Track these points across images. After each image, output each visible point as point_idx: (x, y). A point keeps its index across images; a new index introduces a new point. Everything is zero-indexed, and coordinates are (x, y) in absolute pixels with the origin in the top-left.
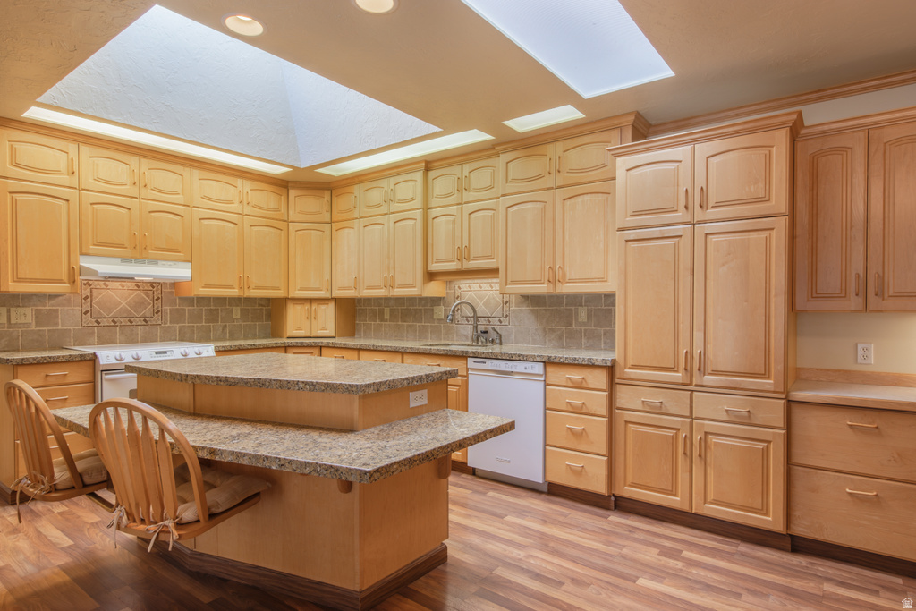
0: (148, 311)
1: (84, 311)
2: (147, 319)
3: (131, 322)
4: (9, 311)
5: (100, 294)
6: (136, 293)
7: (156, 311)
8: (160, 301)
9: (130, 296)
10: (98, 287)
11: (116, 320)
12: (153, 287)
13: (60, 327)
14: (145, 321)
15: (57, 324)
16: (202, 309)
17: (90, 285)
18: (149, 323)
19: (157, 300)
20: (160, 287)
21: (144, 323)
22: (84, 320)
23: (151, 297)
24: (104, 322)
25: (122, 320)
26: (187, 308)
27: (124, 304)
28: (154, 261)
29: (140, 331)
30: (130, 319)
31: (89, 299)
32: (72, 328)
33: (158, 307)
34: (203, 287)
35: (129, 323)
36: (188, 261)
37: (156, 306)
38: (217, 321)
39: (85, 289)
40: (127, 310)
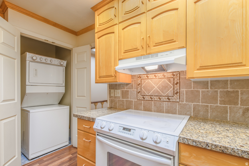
0: (170, 92)
1: (138, 91)
2: (170, 98)
3: (160, 99)
4: (114, 91)
5: (145, 82)
6: (163, 80)
7: (175, 92)
8: (178, 85)
9: (159, 82)
10: (144, 78)
11: (152, 97)
12: (174, 75)
13: (129, 100)
14: (168, 99)
15: (128, 98)
16: (217, 92)
17: (141, 77)
18: (171, 100)
19: (176, 84)
20: (178, 75)
21: (168, 100)
22: (138, 96)
23: (172, 83)
24: (147, 98)
25: (155, 97)
26: (201, 90)
27: (156, 87)
28: (156, 54)
29: (165, 105)
30: (159, 97)
31: (140, 85)
32: (133, 100)
33: (177, 90)
34: (198, 69)
35: (159, 100)
36: (183, 47)
37: (175, 89)
38: (236, 103)
39: (139, 80)
40: (158, 91)
